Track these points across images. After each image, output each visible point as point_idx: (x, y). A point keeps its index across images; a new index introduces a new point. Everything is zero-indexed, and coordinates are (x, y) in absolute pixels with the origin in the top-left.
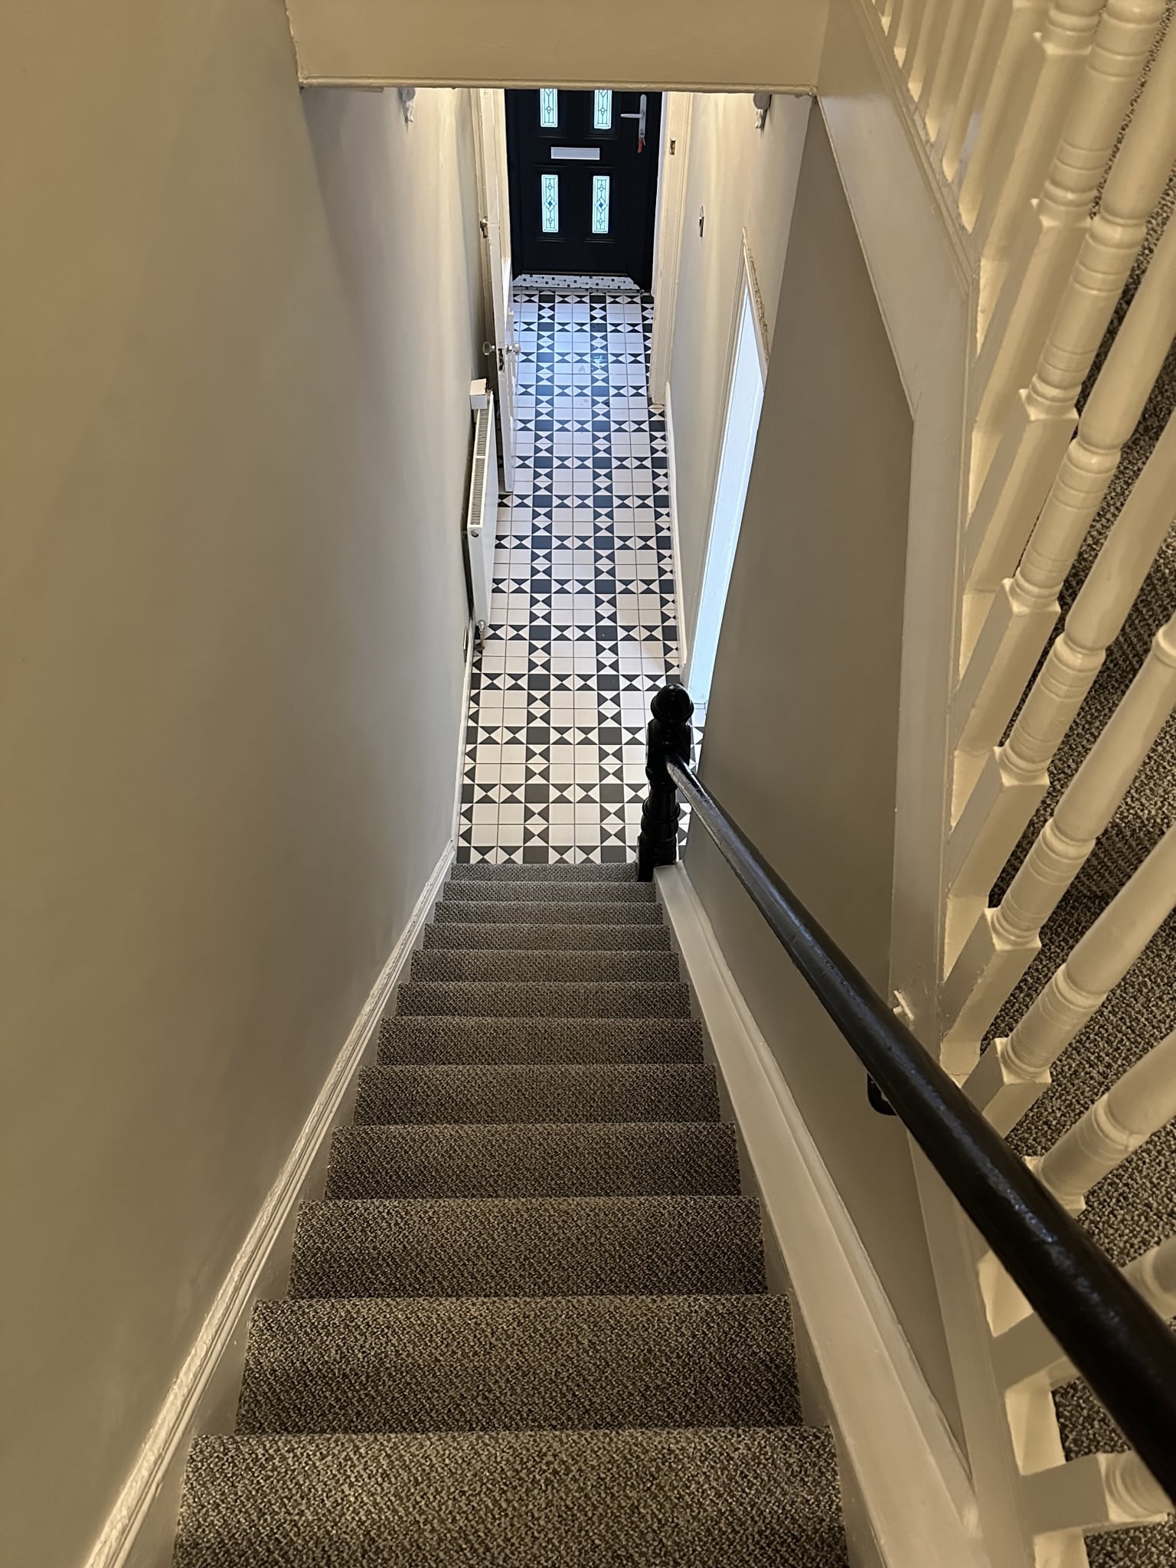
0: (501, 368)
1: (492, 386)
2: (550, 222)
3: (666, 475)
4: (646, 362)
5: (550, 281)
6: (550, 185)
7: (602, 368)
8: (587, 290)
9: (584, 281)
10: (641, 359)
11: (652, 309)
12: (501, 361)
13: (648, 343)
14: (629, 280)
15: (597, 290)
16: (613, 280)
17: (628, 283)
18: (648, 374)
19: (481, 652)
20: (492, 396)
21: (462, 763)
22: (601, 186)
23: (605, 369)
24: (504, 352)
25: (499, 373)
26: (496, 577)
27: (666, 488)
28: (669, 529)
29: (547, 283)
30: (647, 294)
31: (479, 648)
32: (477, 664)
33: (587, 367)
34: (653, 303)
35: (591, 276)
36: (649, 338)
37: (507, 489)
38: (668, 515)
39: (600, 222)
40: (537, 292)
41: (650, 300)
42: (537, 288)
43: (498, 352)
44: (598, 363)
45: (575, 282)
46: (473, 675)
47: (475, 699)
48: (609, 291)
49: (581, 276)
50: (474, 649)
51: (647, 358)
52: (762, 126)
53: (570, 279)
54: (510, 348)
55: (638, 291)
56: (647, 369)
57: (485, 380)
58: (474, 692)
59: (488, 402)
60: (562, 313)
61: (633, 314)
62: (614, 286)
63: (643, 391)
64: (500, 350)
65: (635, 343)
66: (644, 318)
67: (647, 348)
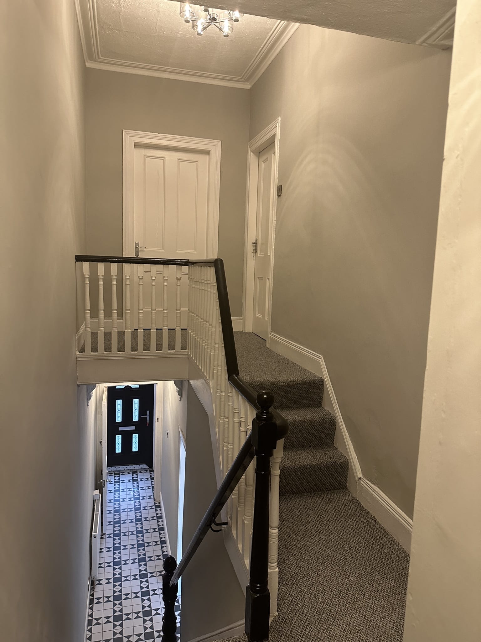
0: (104, 487)
1: (101, 492)
2: (118, 449)
3: (162, 521)
4: (152, 488)
5: (118, 468)
6: (119, 438)
7: (137, 492)
8: (131, 470)
9: (129, 467)
10: (151, 488)
11: (154, 473)
12: (104, 484)
13: (153, 483)
14: (145, 465)
15: (134, 470)
16: (140, 466)
17: (145, 466)
18: (153, 492)
19: (94, 591)
20: (101, 496)
21: (87, 634)
22: (135, 437)
23: (139, 492)
24: (105, 481)
25: (103, 488)
26: (100, 563)
27: (163, 525)
28: (164, 538)
29: (117, 469)
30: (151, 469)
31: (93, 589)
32: (92, 595)
33: (132, 492)
34: (154, 471)
35: (132, 465)
36: (153, 481)
37: (104, 532)
38: (164, 533)
39: (135, 448)
40: (113, 473)
41: (153, 471)
42: (113, 471)
43: (103, 481)
44: (136, 490)
45: (127, 468)
46: (90, 600)
47: (91, 608)
48: (138, 469)
49: (129, 465)
50: (91, 590)
51: (153, 487)
52: (181, 400)
53: (125, 467)
54: (107, 480)
55: (148, 468)
56: (153, 490)
57: (99, 490)
58: (91, 606)
59: (100, 497)
60: (122, 478)
61: (147, 475)
62: (140, 467)
63: (152, 497)
64: (104, 481)
65: (149, 483)
66: (151, 476)
67: (152, 484)
